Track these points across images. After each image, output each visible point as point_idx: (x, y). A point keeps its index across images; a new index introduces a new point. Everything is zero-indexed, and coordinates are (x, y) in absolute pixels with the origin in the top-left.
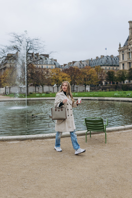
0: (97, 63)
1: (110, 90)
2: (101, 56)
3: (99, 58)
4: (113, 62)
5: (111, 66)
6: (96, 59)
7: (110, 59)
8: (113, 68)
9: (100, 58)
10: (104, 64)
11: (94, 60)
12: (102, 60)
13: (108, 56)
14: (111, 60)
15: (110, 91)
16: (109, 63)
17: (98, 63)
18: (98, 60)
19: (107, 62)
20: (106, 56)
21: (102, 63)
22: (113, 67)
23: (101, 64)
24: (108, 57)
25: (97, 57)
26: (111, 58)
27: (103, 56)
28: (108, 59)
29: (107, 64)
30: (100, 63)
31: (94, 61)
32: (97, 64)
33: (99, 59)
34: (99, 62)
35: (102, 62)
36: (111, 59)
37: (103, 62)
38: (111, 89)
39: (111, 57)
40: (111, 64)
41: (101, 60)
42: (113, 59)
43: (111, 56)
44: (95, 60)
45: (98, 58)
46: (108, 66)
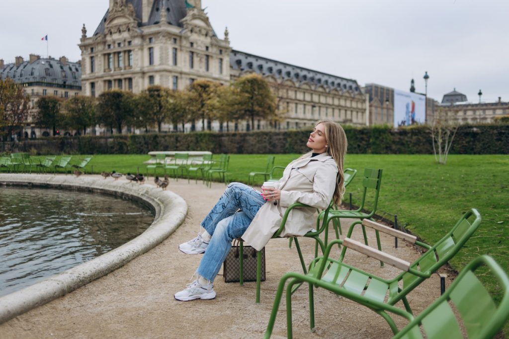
0: (18, 74)
1: (41, 152)
2: (31, 56)
3: (23, 62)
4: (65, 77)
5: (59, 86)
6: (14, 64)
7: (57, 67)
8: (66, 93)
9: (28, 62)
10: (41, 81)
11: (8, 65)
12: (33, 69)
13: (51, 59)
14: (59, 69)
15: (39, 154)
16: (56, 79)
17: (21, 75)
18: (21, 67)
19: (48, 74)
20: (47, 59)
21: (34, 78)
22: (67, 90)
23: (31, 80)
24: (52, 62)
25: (19, 59)
26: (59, 65)
27: (38, 58)
28: (51, 66)
29: (48, 80)
30: (28, 77)
31: (8, 70)
32: (17, 78)
33: (25, 64)
34: (23, 72)
35: (32, 74)
36: (62, 68)
37: (36, 74)
38: (44, 150)
39: (60, 61)
40: (61, 82)
41: (29, 67)
42: (66, 68)
43: (60, 58)
44: (11, 66)
45: (21, 62)
46: (50, 85)
